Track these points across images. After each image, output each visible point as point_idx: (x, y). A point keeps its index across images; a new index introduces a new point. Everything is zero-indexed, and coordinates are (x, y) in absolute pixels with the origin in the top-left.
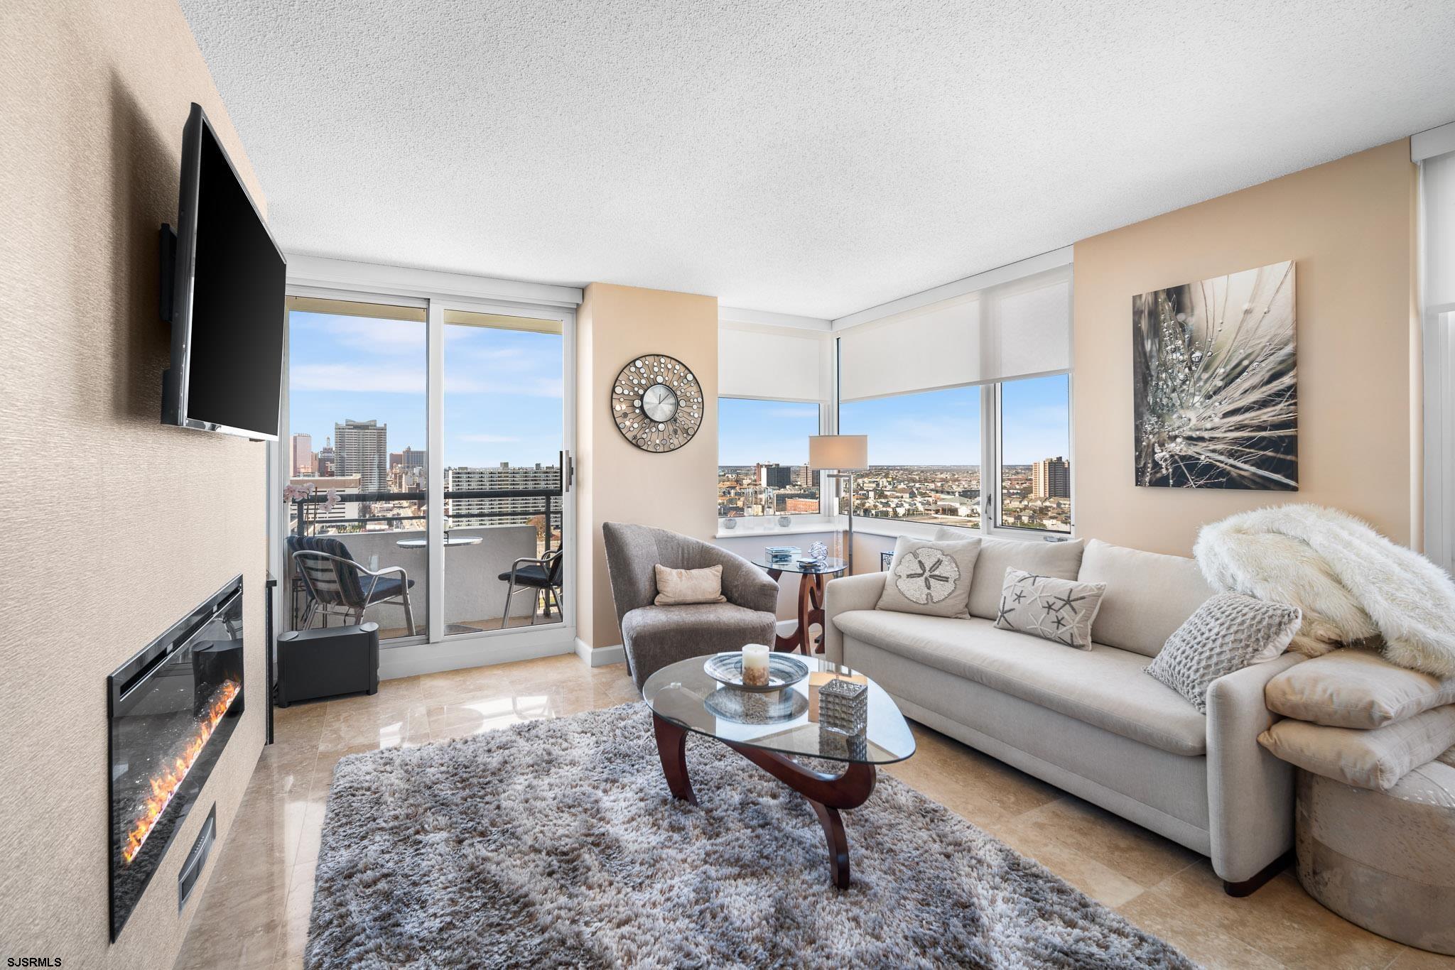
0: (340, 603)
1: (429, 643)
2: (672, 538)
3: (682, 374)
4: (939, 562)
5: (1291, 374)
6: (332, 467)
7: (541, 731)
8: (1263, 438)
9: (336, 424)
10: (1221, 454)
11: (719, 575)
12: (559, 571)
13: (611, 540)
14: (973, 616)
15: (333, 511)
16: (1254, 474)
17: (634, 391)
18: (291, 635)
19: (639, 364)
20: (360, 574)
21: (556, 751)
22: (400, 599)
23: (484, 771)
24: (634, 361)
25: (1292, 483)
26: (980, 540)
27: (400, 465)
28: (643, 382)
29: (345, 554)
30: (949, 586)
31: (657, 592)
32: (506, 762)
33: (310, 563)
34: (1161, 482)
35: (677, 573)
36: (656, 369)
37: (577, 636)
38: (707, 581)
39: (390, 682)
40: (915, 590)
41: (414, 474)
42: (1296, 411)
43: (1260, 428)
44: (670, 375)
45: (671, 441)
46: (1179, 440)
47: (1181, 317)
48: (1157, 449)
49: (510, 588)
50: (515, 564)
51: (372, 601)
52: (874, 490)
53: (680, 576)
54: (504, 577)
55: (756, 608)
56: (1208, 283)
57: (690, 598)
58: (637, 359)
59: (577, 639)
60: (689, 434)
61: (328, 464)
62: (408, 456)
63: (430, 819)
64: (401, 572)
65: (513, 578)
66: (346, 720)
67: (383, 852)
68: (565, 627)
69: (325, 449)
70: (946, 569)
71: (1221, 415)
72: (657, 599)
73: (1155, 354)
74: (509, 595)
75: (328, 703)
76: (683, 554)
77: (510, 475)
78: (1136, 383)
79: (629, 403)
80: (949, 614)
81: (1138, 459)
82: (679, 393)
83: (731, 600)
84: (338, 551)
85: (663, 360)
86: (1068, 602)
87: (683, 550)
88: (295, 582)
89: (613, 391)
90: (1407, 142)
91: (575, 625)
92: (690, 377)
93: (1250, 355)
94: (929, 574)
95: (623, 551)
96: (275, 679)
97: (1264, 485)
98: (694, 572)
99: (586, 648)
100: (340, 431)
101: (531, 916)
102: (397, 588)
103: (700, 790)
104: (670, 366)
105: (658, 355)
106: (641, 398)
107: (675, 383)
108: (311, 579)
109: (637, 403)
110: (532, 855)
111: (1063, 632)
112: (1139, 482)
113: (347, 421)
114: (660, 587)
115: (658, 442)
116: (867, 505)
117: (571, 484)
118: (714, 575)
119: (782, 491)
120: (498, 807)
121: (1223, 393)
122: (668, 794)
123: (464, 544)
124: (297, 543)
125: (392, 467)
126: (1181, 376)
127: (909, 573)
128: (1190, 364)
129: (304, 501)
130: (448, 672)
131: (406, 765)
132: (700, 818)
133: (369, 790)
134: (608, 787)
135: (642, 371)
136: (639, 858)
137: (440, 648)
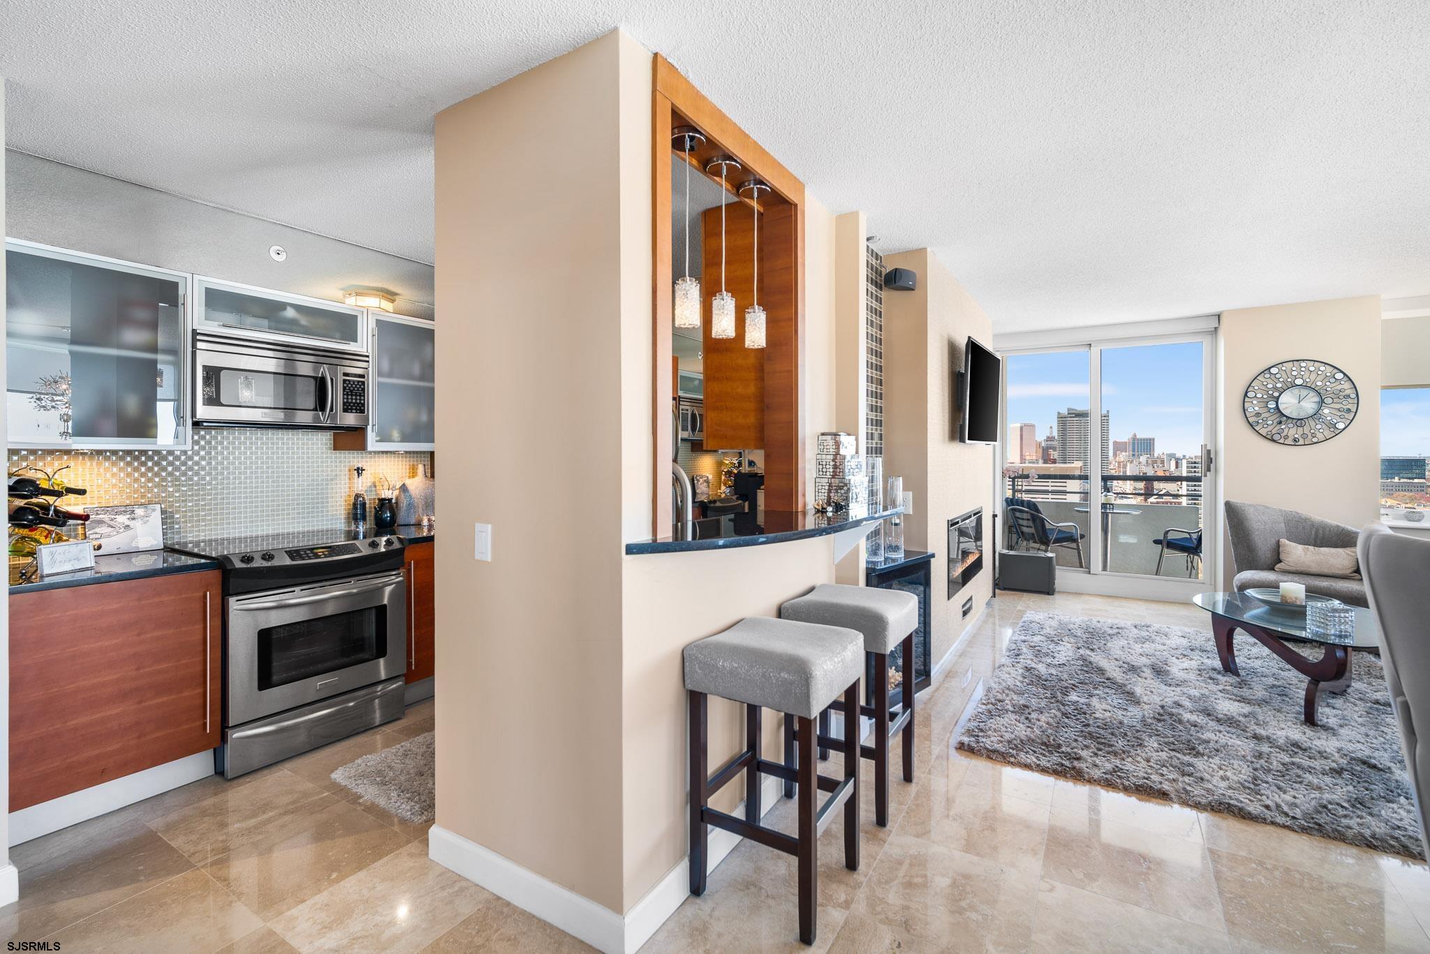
0: (1035, 542)
1: (1089, 574)
3: (1329, 374)
6: (1054, 454)
7: (1152, 629)
9: (1059, 413)
11: (1355, 555)
15: (1033, 484)
17: (1268, 394)
18: (1005, 551)
19: (1274, 370)
20: (1048, 526)
21: (1154, 637)
22: (1074, 545)
23: (1104, 632)
24: (1270, 368)
27: (1124, 453)
28: (1279, 386)
29: (1037, 510)
31: (1278, 561)
32: (1119, 633)
33: (1018, 514)
35: (1303, 549)
36: (1295, 373)
38: (1338, 558)
39: (1059, 592)
41: (1140, 463)
44: (1313, 376)
45: (1313, 436)
49: (1162, 550)
50: (1167, 532)
51: (1053, 543)
53: (1306, 551)
54: (1157, 542)
58: (1273, 367)
61: (1051, 452)
62: (1134, 444)
63: (1066, 638)
64: (1075, 527)
65: (1165, 543)
66: (1033, 602)
67: (1041, 641)
68: (1203, 583)
69: (1048, 437)
72: (1277, 566)
74: (1161, 555)
75: (1025, 593)
76: (1315, 534)
79: (1262, 405)
82: (1324, 392)
84: (1032, 507)
85: (1303, 364)
87: (1316, 530)
88: (1010, 527)
89: (1246, 395)
92: (1339, 376)
96: (997, 576)
98: (1324, 550)
100: (1062, 420)
101: (1103, 674)
102: (1072, 537)
103: (1243, 673)
104: (1312, 369)
105: (1298, 361)
106: (1277, 400)
107: (1319, 383)
108: (1018, 525)
109: (1272, 404)
110: (1114, 661)
113: (1069, 409)
114: (1282, 557)
115: (1297, 436)
117: (1209, 471)
118: (1347, 555)
120: (1105, 644)
122: (1217, 666)
124: (1010, 502)
125: (1115, 455)
129: (1015, 477)
130: (1103, 596)
131: (1060, 622)
132: (1231, 679)
133: (1039, 623)
134: (1180, 657)
135: (1278, 376)
136: (1177, 679)
137: (1098, 579)
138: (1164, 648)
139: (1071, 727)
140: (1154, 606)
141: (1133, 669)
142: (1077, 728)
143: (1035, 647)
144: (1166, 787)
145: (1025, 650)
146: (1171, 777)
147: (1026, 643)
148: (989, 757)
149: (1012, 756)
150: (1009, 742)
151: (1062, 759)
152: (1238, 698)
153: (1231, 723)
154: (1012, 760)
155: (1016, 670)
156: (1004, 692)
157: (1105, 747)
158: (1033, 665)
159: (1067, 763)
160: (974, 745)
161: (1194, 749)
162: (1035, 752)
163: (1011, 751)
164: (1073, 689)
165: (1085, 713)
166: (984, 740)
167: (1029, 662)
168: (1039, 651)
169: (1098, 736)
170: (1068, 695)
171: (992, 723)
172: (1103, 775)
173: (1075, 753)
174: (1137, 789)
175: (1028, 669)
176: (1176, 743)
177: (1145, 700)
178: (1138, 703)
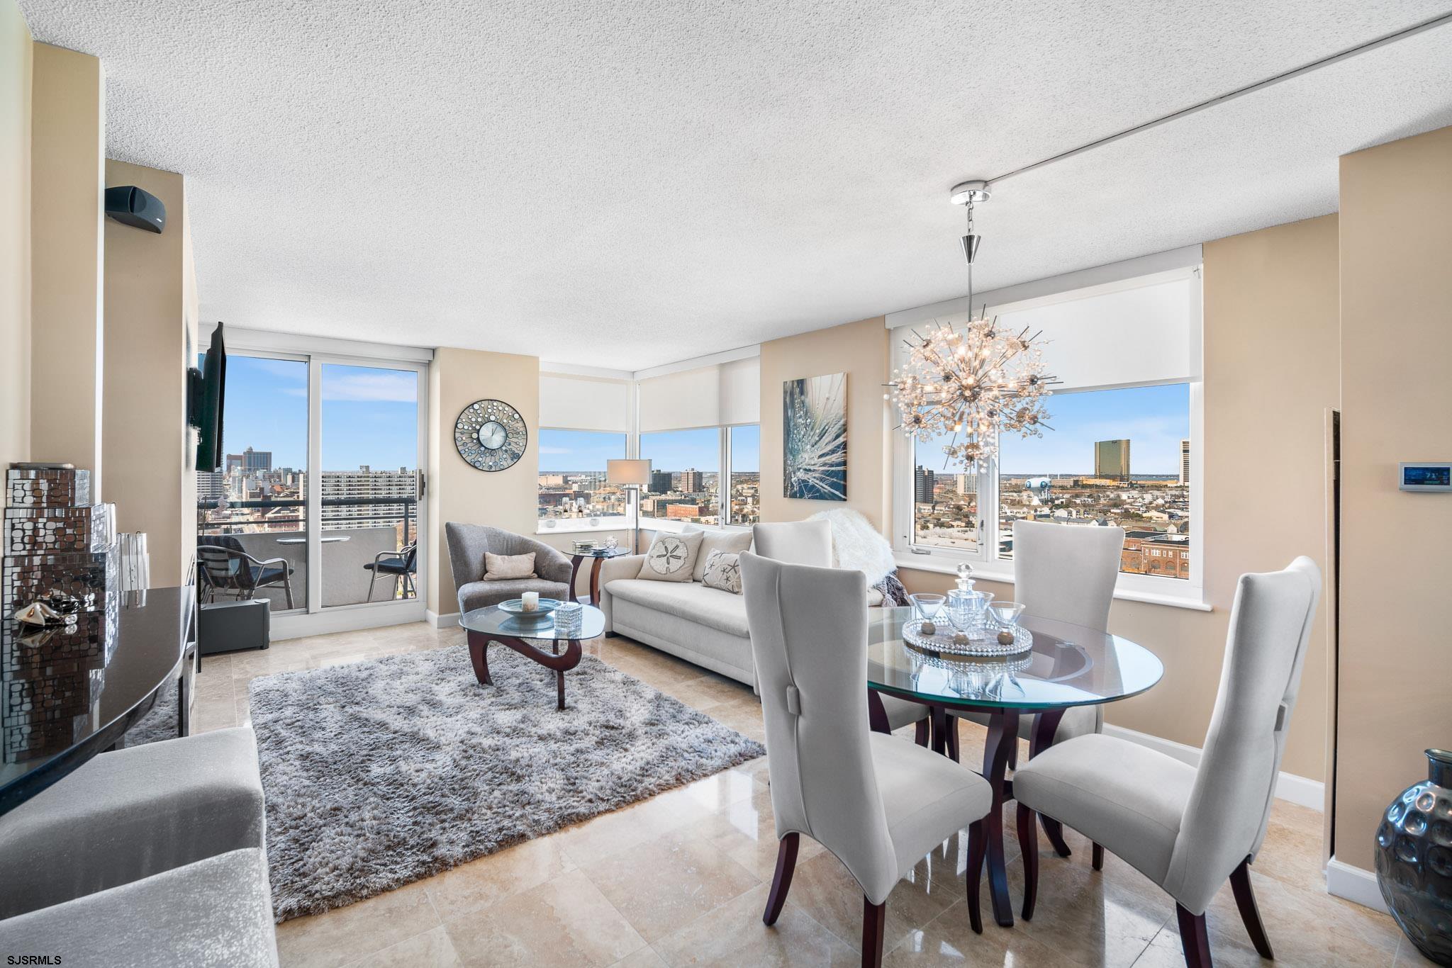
0: (234, 587)
1: (308, 614)
2: (500, 534)
3: (510, 414)
4: (677, 547)
5: (843, 436)
7: (397, 660)
8: (832, 471)
10: (817, 479)
11: (533, 559)
12: (414, 561)
13: (452, 534)
14: (694, 581)
16: (829, 491)
17: (472, 426)
19: (476, 406)
21: (405, 669)
22: (282, 583)
23: (356, 679)
24: (473, 404)
25: (843, 497)
26: (703, 532)
27: (239, 468)
28: (480, 420)
29: (239, 548)
30: (681, 562)
31: (486, 572)
32: (371, 675)
33: (208, 556)
34: (793, 496)
35: (501, 559)
36: (490, 411)
37: (427, 608)
38: (524, 563)
39: (278, 642)
40: (660, 566)
41: (256, 478)
42: (846, 456)
43: (832, 465)
44: (501, 414)
45: (501, 463)
46: (801, 470)
47: (803, 397)
48: (793, 476)
49: (374, 575)
50: (378, 557)
51: (260, 584)
52: (753, 496)
53: (503, 560)
54: (368, 567)
55: (556, 581)
56: (813, 379)
57: (510, 575)
58: (475, 403)
59: (427, 610)
60: (516, 457)
62: (250, 458)
63: (322, 700)
64: (283, 562)
65: (376, 568)
66: (248, 663)
67: (294, 713)
68: (418, 601)
70: (681, 552)
71: (817, 457)
72: (485, 576)
73: (792, 418)
74: (373, 580)
75: (231, 655)
76: (507, 544)
77: (371, 480)
78: (784, 434)
79: (468, 436)
80: (680, 580)
81: (785, 480)
82: (507, 428)
83: (540, 577)
84: (232, 546)
85: (495, 404)
86: (733, 567)
87: (507, 541)
89: (456, 426)
90: (882, 318)
91: (426, 600)
92: (516, 416)
93: (828, 424)
94: (669, 554)
95: (460, 542)
97: (833, 497)
98: (514, 557)
99: (434, 615)
101: (387, 728)
102: (281, 575)
103: (497, 680)
104: (500, 408)
105: (491, 400)
106: (478, 432)
107: (505, 421)
109: (475, 436)
110: (388, 709)
111: (729, 586)
112: (785, 496)
114: (488, 567)
115: (491, 464)
116: (745, 511)
117: (423, 494)
118: (529, 559)
119: (663, 497)
120: (367, 693)
121: (818, 444)
122: (475, 680)
123: (335, 541)
124: (205, 541)
126: (802, 433)
127: (658, 554)
128: (806, 426)
130: (324, 635)
131: (300, 679)
132: (492, 690)
133: (278, 690)
134: (439, 682)
135: (479, 411)
136: (452, 706)
137: (319, 617)
138: (420, 677)
139: (400, 810)
140: (379, 634)
141: (411, 711)
142: (405, 807)
143: (293, 723)
144: (521, 827)
145: (284, 733)
146: (517, 814)
147: (281, 722)
148: (334, 908)
149: (363, 887)
150: (350, 869)
151: (417, 855)
152: (507, 707)
153: (517, 734)
154: (365, 892)
155: (292, 764)
156: (297, 803)
157: (446, 814)
158: (309, 749)
159: (425, 857)
160: (307, 903)
161: (514, 774)
162: (385, 865)
163: (358, 881)
164: (369, 760)
165: (402, 785)
166: (317, 887)
167: (300, 746)
168: (302, 727)
169: (433, 805)
170: (370, 771)
171: (312, 858)
172: (466, 849)
173: (427, 840)
174: (501, 846)
175: (304, 757)
176: (498, 775)
177: (445, 742)
178: (437, 747)
